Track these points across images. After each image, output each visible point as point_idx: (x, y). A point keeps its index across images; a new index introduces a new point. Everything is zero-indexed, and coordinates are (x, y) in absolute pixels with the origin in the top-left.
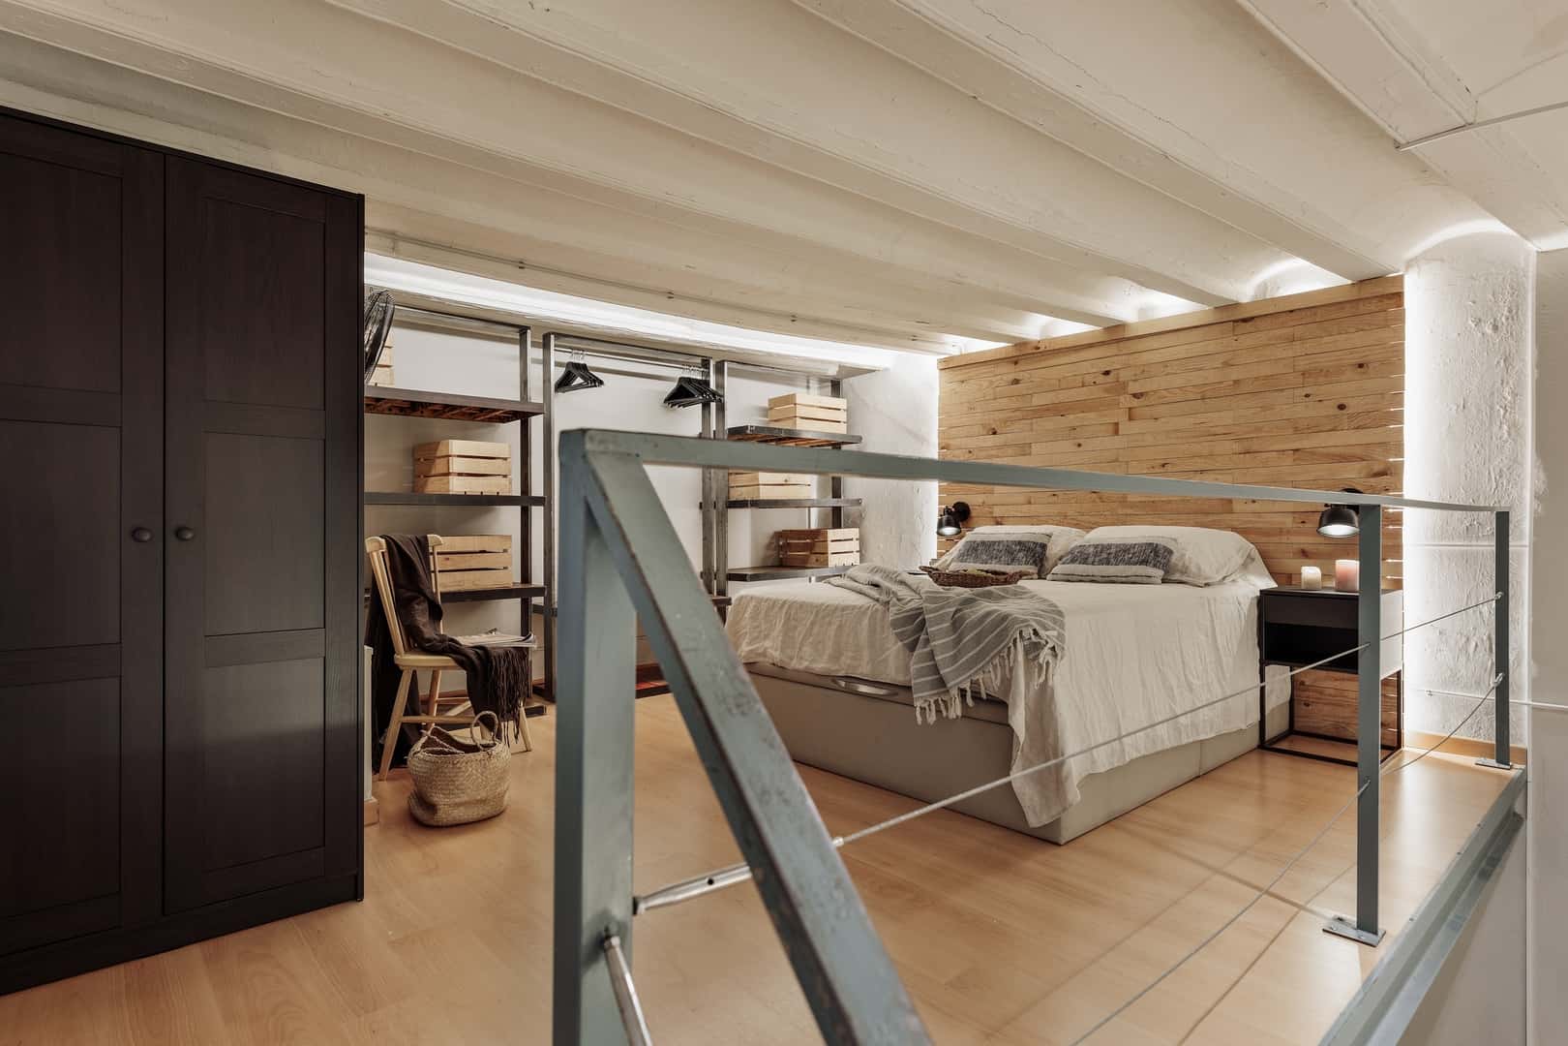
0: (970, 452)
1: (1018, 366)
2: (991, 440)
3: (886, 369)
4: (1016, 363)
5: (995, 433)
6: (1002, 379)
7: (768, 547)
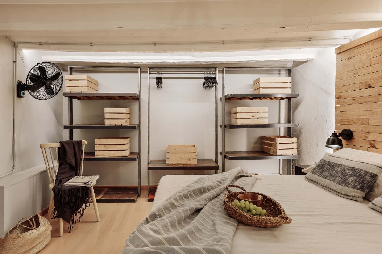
0: (354, 100)
2: (368, 92)
3: (312, 59)
5: (370, 87)
6: (376, 52)
7: (256, 143)
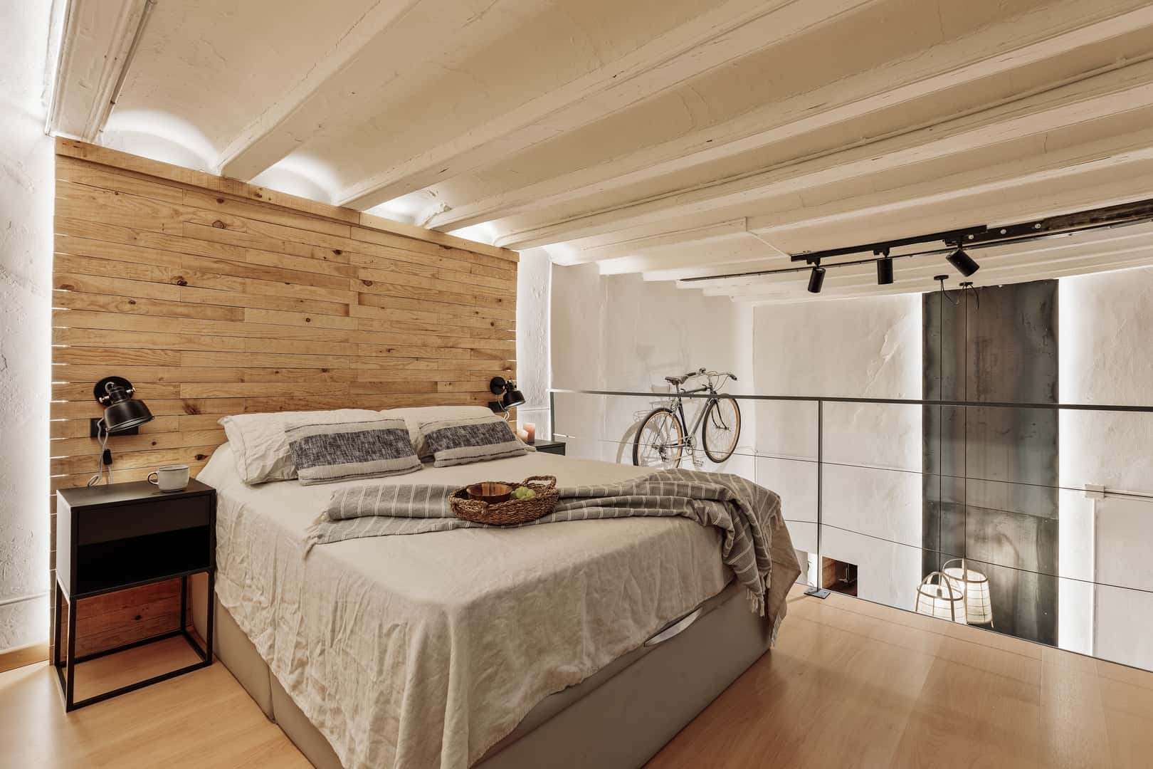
0: (133, 303)
1: (223, 204)
4: (220, 201)
5: (183, 284)
6: (194, 213)
